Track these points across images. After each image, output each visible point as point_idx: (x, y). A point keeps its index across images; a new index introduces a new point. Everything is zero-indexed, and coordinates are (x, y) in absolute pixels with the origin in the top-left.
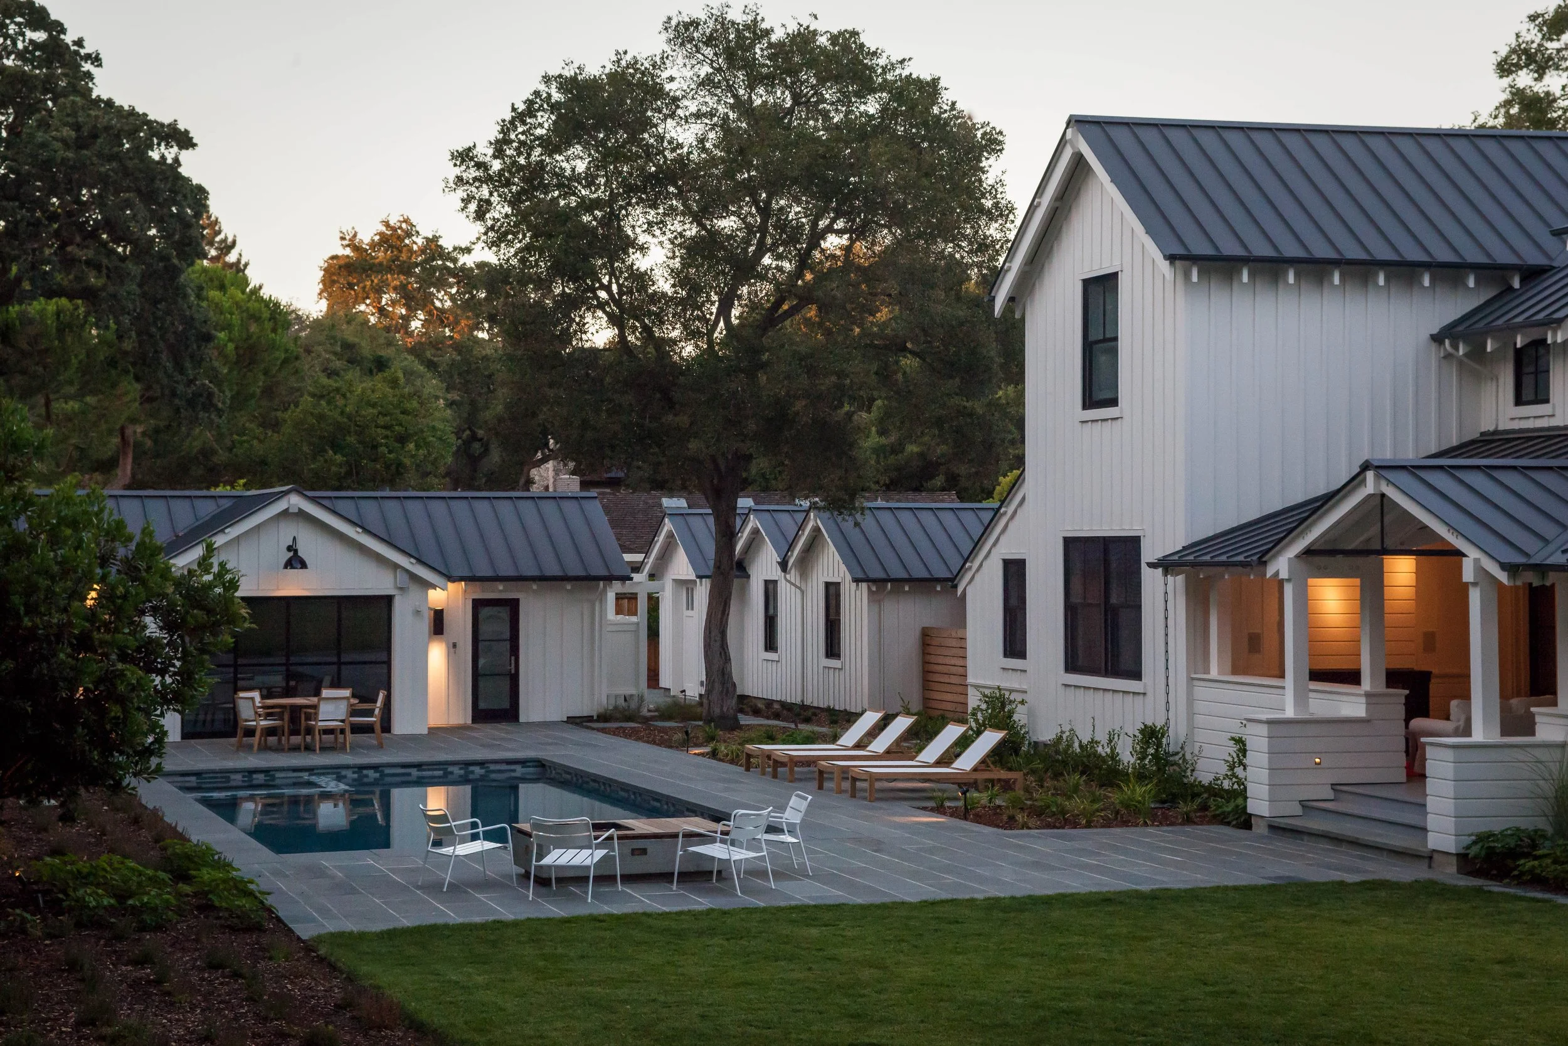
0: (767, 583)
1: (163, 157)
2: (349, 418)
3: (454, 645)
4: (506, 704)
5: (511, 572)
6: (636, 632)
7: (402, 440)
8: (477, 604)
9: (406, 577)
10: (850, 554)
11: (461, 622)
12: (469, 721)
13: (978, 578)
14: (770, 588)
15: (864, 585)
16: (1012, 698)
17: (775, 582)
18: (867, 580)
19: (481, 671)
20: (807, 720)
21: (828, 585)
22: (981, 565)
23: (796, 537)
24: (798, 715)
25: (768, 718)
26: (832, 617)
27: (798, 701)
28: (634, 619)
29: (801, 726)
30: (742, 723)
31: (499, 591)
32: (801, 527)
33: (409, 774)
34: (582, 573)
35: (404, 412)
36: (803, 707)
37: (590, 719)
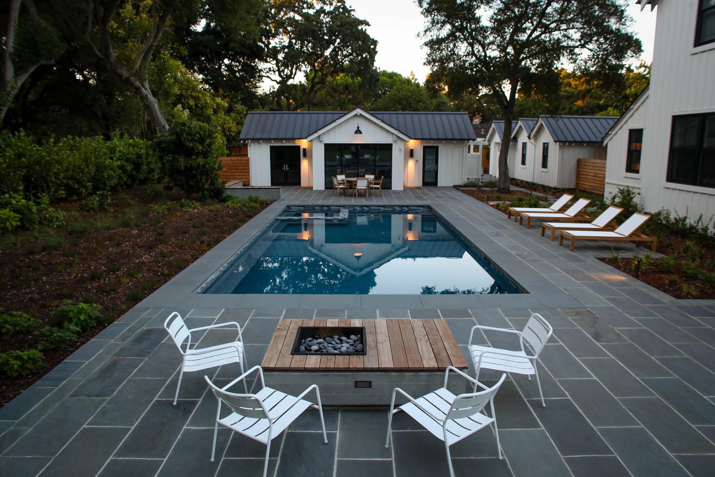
0: (523, 143)
1: (362, 29)
2: (404, 96)
3: (417, 161)
4: (433, 181)
5: (436, 137)
6: (478, 158)
7: (419, 102)
8: (425, 147)
9: (396, 137)
10: (553, 132)
11: (419, 153)
12: (421, 185)
13: (614, 138)
14: (524, 145)
15: (558, 143)
16: (633, 191)
17: (526, 143)
18: (559, 141)
19: (426, 170)
20: (535, 190)
21: (544, 144)
22: (617, 132)
23: (534, 127)
24: (531, 187)
25: (521, 187)
26: (545, 154)
27: (532, 181)
28: (478, 154)
29: (533, 193)
30: (511, 189)
31: (431, 144)
32: (536, 124)
33: (380, 209)
34: (460, 138)
35: (421, 95)
36: (533, 184)
37: (461, 186)
